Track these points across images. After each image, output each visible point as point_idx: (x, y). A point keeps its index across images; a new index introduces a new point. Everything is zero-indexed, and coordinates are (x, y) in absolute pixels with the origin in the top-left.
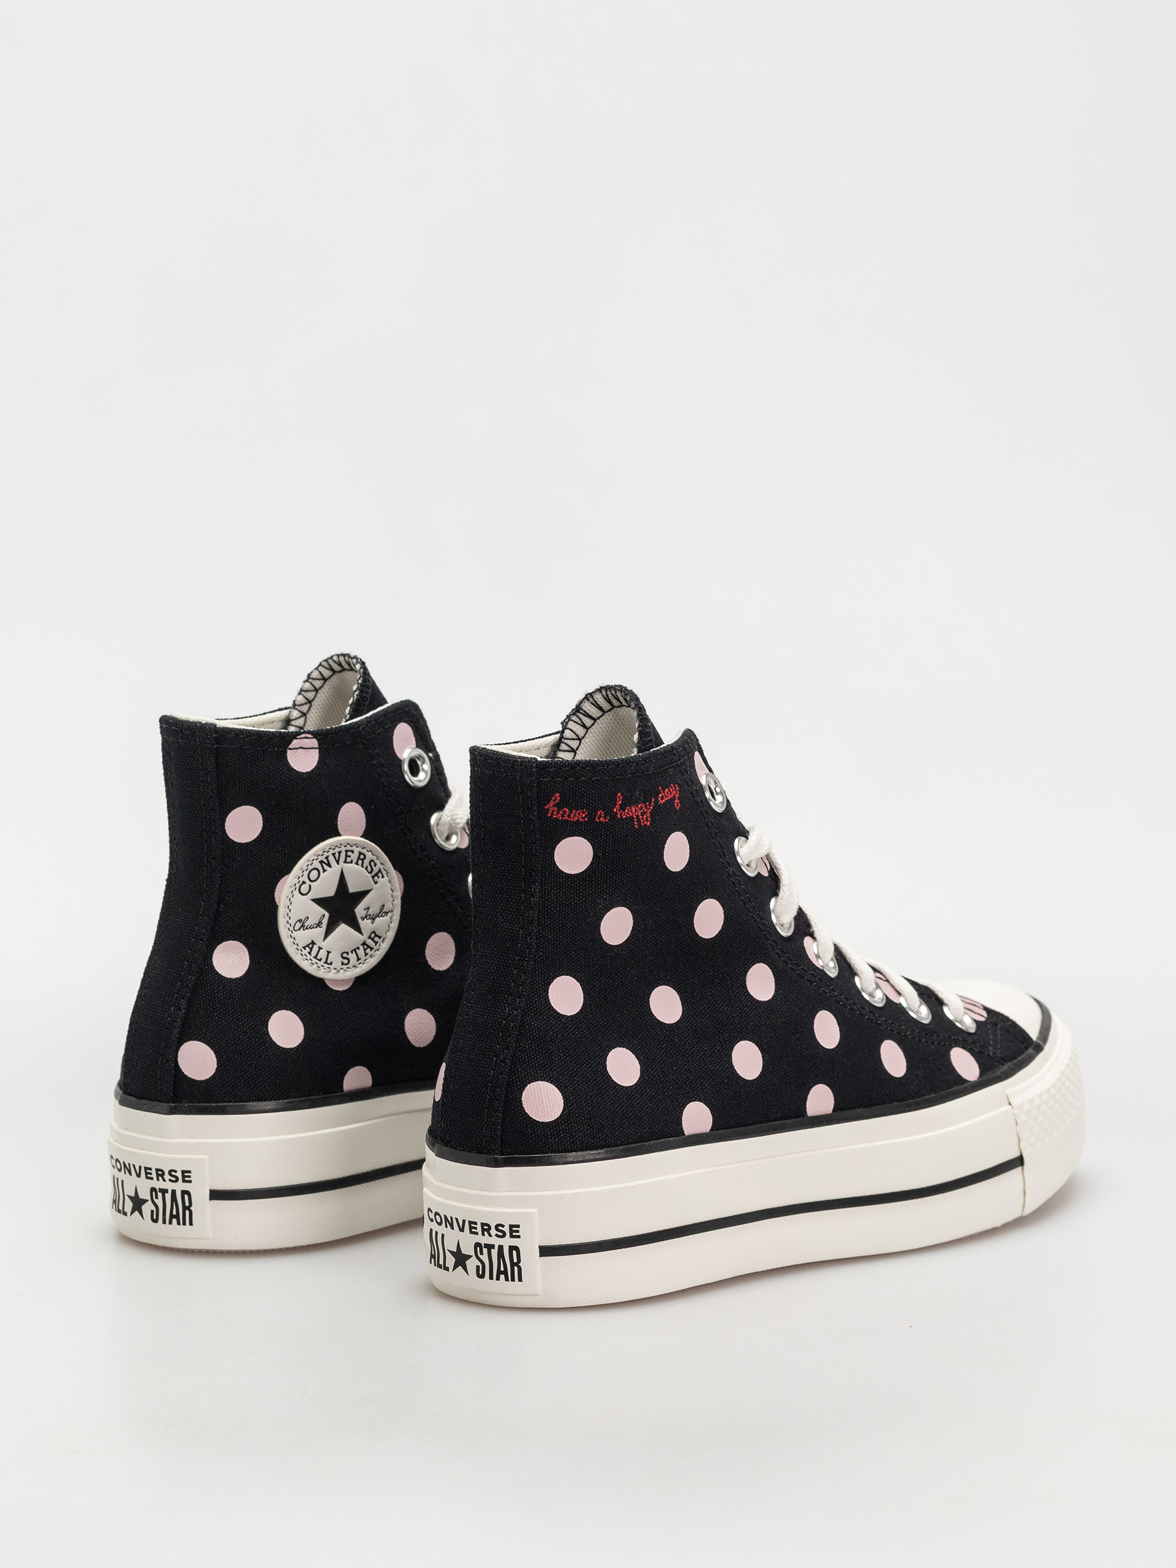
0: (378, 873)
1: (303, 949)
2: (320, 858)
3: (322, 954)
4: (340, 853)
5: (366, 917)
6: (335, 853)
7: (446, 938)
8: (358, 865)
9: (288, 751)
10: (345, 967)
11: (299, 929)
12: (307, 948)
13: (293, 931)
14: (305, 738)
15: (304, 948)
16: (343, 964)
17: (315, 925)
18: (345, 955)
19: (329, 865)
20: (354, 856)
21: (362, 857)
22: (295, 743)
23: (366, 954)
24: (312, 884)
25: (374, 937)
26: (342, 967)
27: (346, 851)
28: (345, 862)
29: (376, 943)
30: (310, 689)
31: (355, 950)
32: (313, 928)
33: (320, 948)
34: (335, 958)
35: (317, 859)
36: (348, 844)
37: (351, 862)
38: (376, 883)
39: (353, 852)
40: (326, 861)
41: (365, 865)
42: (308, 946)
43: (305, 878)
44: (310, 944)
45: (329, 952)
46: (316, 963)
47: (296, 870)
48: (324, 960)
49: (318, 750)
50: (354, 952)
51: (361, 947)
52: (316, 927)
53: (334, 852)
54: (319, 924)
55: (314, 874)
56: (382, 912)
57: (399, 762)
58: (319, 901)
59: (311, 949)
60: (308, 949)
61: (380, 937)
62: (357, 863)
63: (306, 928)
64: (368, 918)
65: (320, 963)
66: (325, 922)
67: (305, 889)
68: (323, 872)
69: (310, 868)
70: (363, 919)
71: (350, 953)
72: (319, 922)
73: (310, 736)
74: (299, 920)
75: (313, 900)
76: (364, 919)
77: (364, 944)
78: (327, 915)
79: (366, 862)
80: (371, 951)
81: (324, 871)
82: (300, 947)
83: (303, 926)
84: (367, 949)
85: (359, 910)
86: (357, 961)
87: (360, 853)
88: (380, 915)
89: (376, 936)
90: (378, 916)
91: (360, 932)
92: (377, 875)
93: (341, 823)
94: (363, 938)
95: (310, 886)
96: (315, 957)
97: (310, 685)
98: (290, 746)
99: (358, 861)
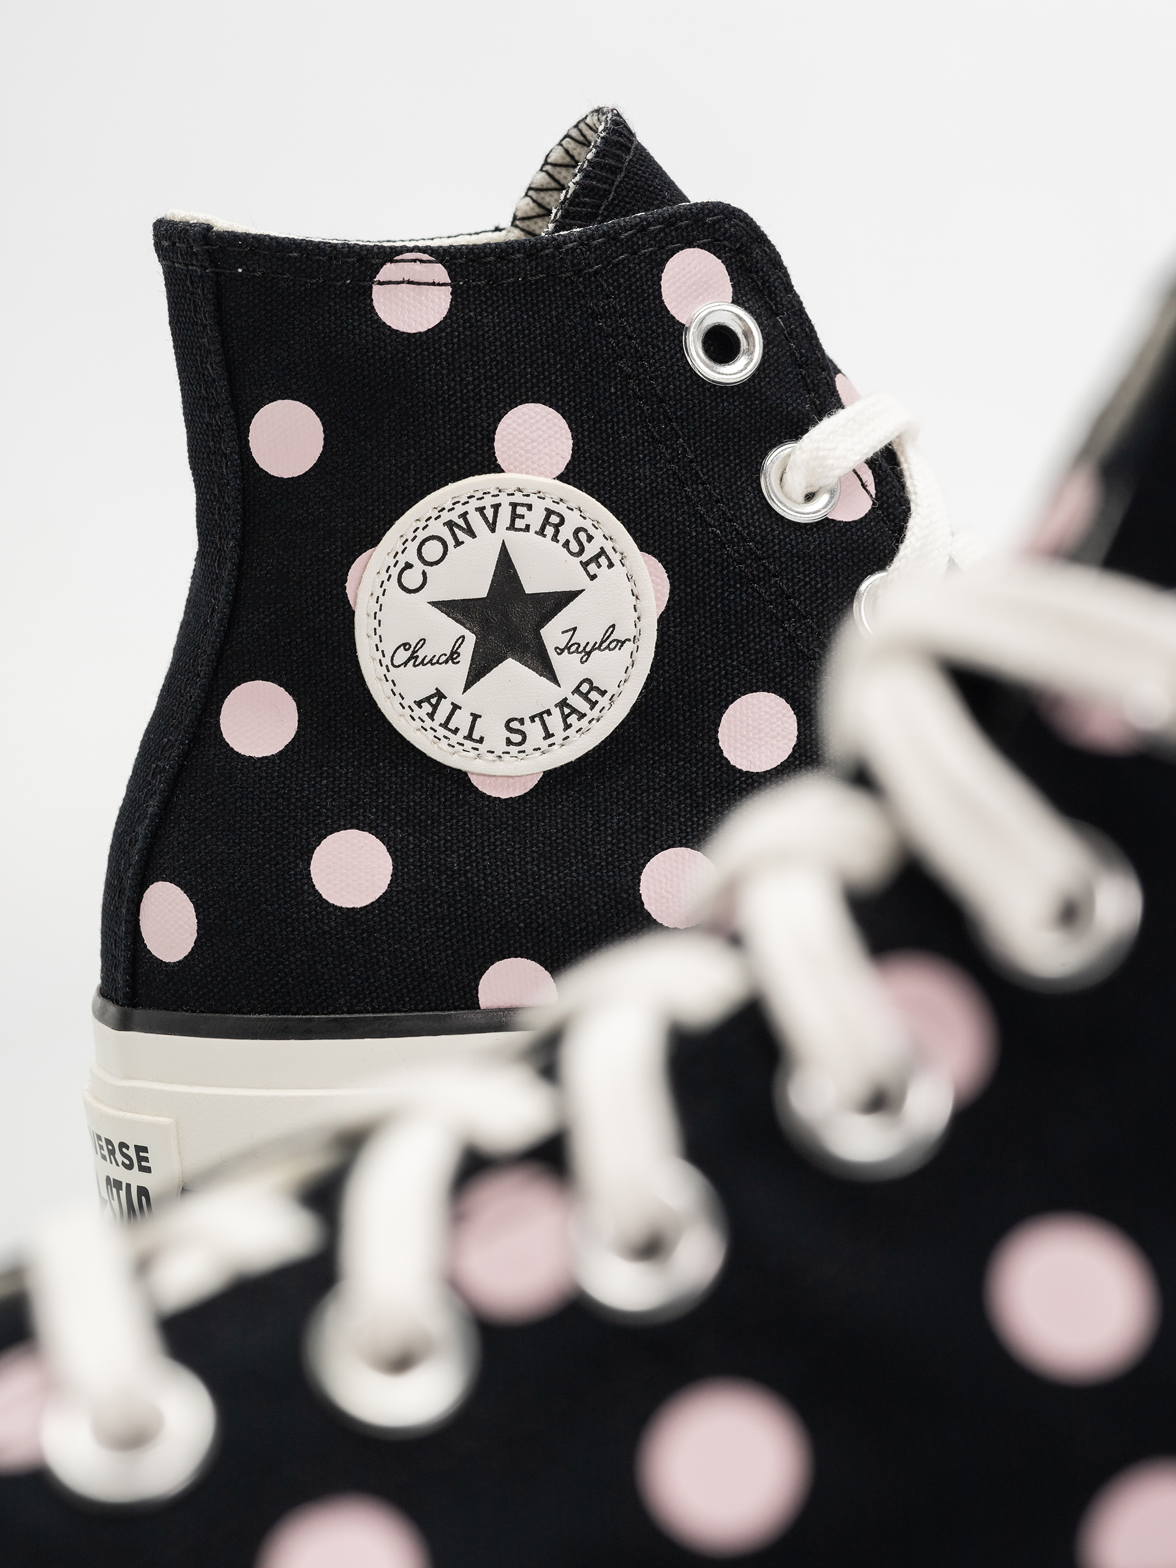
0: (598, 556)
1: (415, 707)
2: (446, 516)
3: (462, 720)
4: (496, 507)
5: (568, 647)
6: (484, 508)
7: (773, 704)
8: (545, 536)
9: (376, 288)
10: (514, 749)
11: (405, 664)
12: (425, 705)
13: (391, 667)
14: (415, 261)
15: (419, 704)
16: (509, 742)
17: (443, 658)
18: (515, 725)
19: (471, 533)
20: (535, 518)
21: (554, 519)
22: (388, 271)
23: (567, 726)
24: (427, 569)
25: (589, 692)
26: (507, 749)
27: (514, 506)
28: (512, 527)
29: (593, 704)
30: (550, 186)
31: (540, 715)
32: (438, 662)
33: (455, 707)
34: (493, 731)
35: (439, 517)
36: (519, 490)
37: (527, 528)
38: (593, 577)
39: (529, 507)
40: (461, 522)
41: (562, 538)
42: (428, 699)
43: (411, 556)
44: (432, 696)
45: (475, 717)
46: (445, 737)
47: (392, 538)
48: (464, 731)
49: (450, 289)
50: (537, 719)
51: (556, 712)
52: (446, 662)
53: (480, 504)
54: (453, 657)
55: (433, 550)
56: (609, 641)
57: (679, 329)
58: (451, 608)
59: (435, 707)
60: (427, 708)
61: (603, 693)
62: (541, 532)
63: (422, 663)
64: (573, 649)
65: (454, 739)
66: (467, 652)
67: (412, 579)
68: (455, 546)
69: (422, 535)
70: (560, 651)
71: (527, 721)
72: (452, 653)
73: (426, 257)
74: (404, 645)
75: (435, 604)
76: (562, 651)
77: (563, 704)
78: (471, 639)
79: (566, 532)
80: (579, 720)
81: (458, 543)
82: (409, 701)
83: (413, 657)
84: (569, 715)
85: (552, 634)
86: (545, 738)
87: (549, 512)
88: (604, 645)
89: (592, 688)
90: (599, 648)
91: (554, 679)
92: (595, 559)
93: (503, 446)
94: (565, 690)
95: (424, 574)
96: (445, 725)
97: (547, 177)
98: (380, 277)
99: (543, 528)
